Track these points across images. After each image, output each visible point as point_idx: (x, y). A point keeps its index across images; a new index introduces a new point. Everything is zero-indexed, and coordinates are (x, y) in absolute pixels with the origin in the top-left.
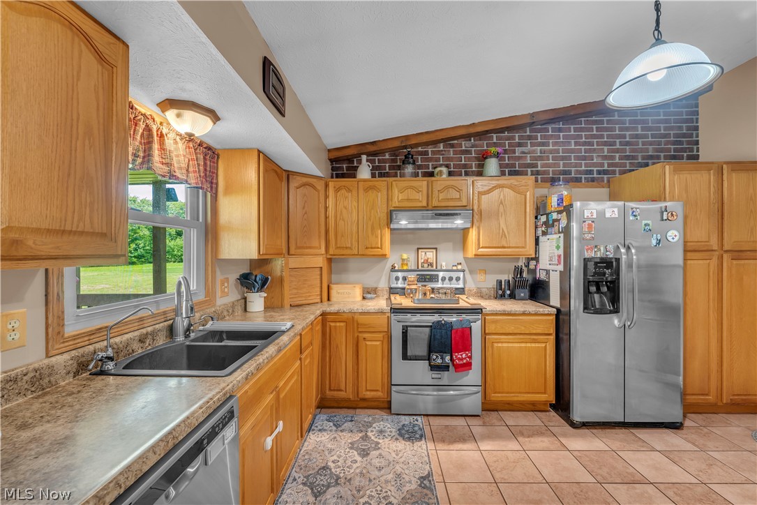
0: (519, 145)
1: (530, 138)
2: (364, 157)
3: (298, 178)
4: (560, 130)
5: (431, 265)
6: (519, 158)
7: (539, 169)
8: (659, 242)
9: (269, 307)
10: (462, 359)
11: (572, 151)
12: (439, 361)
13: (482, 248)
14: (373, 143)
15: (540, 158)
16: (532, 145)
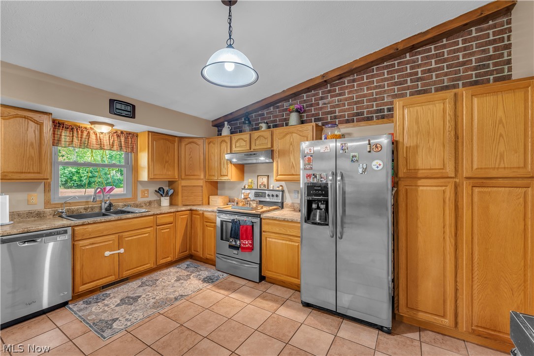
0: (322, 98)
1: (329, 92)
2: (226, 123)
3: (187, 140)
4: (354, 81)
5: (265, 186)
6: (321, 108)
7: (337, 114)
8: (365, 170)
9: (172, 204)
10: (245, 244)
11: (365, 96)
12: (234, 243)
13: (280, 175)
14: (231, 114)
15: (338, 106)
16: (332, 97)
